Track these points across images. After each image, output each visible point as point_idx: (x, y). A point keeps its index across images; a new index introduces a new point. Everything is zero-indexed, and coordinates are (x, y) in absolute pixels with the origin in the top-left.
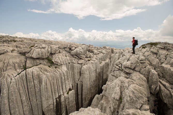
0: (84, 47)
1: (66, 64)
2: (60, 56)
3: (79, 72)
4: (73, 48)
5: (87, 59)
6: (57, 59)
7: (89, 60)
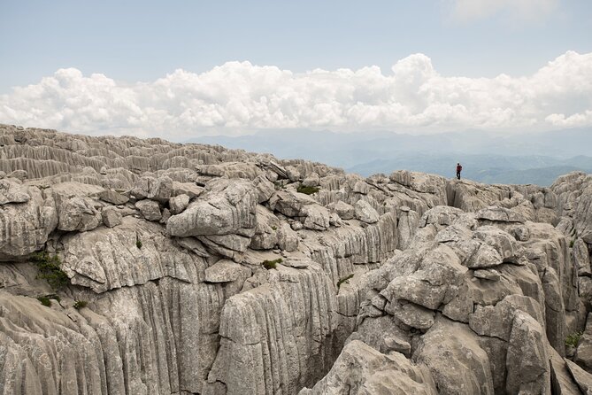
0: (241, 193)
1: (137, 285)
2: (107, 242)
3: (208, 330)
4: (180, 201)
5: (257, 258)
6: (87, 259)
7: (268, 265)
